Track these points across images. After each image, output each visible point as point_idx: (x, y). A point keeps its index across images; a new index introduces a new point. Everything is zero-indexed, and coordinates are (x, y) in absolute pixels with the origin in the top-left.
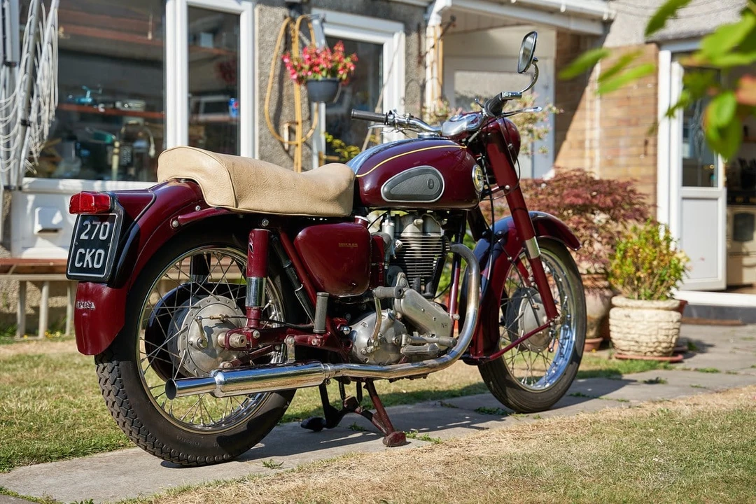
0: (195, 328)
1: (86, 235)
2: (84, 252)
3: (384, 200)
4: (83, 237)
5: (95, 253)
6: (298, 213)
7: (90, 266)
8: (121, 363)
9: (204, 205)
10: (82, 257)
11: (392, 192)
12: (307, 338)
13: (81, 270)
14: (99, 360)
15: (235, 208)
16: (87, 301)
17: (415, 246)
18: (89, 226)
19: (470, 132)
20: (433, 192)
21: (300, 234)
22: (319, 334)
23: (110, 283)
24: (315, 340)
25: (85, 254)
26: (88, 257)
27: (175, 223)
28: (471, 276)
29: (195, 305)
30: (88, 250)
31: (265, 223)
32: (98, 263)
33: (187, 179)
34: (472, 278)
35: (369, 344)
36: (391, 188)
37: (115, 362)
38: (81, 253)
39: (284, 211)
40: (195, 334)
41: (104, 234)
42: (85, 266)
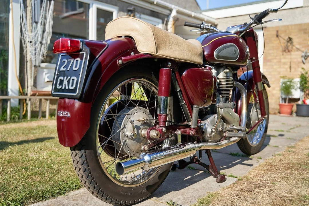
0: (129, 126)
1: (64, 68)
2: (62, 79)
3: (215, 59)
4: (62, 69)
5: (70, 79)
6: (186, 60)
7: (67, 88)
8: (87, 151)
9: (136, 51)
10: (62, 82)
11: (220, 54)
12: (186, 131)
13: (61, 90)
14: (73, 149)
15: (155, 54)
16: (65, 111)
18: (66, 62)
20: (235, 56)
21: (184, 73)
22: (194, 129)
23: (80, 99)
24: (192, 132)
26: (65, 82)
27: (120, 62)
28: (243, 97)
29: (129, 113)
30: (65, 77)
31: (169, 64)
32: (72, 85)
33: (125, 36)
35: (212, 132)
36: (219, 52)
37: (83, 151)
38: (60, 79)
39: (180, 58)
40: (129, 130)
41: (76, 67)
42: (63, 88)
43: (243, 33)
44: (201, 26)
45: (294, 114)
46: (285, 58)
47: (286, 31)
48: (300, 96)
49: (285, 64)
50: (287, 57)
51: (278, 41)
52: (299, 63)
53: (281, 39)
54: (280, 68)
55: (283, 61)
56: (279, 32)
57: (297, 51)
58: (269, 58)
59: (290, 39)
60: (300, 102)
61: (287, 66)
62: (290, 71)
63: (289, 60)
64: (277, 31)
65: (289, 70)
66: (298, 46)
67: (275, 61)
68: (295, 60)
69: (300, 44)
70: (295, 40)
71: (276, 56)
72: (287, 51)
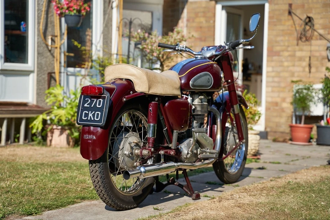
0: (127, 146)
1: (87, 105)
2: (87, 112)
3: (191, 88)
5: (94, 113)
7: (93, 119)
8: (103, 163)
9: (134, 91)
11: (195, 84)
12: (168, 151)
13: (87, 120)
15: (148, 93)
16: (90, 135)
17: (199, 108)
18: (89, 101)
19: (216, 56)
20: (209, 84)
21: (166, 104)
22: (174, 149)
23: (101, 127)
24: (173, 152)
25: (88, 114)
26: (90, 115)
27: (125, 99)
28: (218, 122)
29: (126, 136)
30: (90, 112)
31: (157, 99)
32: (97, 118)
33: (126, 79)
34: (218, 123)
35: (188, 153)
36: (194, 82)
37: (101, 163)
38: (85, 113)
39: (164, 94)
40: (126, 150)
41: (99, 105)
42: (89, 119)
43: (219, 57)
44: (175, 48)
45: (314, 143)
46: (301, 50)
47: (303, 6)
48: (324, 112)
49: (301, 59)
50: (305, 48)
51: (291, 22)
52: (323, 58)
53: (295, 18)
54: (294, 66)
55: (299, 54)
56: (293, 7)
57: (320, 39)
58: (278, 48)
59: (310, 19)
60: (323, 123)
61: (305, 63)
62: (310, 72)
63: (308, 54)
64: (290, 5)
65: (307, 69)
66: (321, 32)
67: (286, 54)
68: (317, 54)
69: (324, 27)
70: (318, 22)
71: (288, 46)
72: (304, 39)
